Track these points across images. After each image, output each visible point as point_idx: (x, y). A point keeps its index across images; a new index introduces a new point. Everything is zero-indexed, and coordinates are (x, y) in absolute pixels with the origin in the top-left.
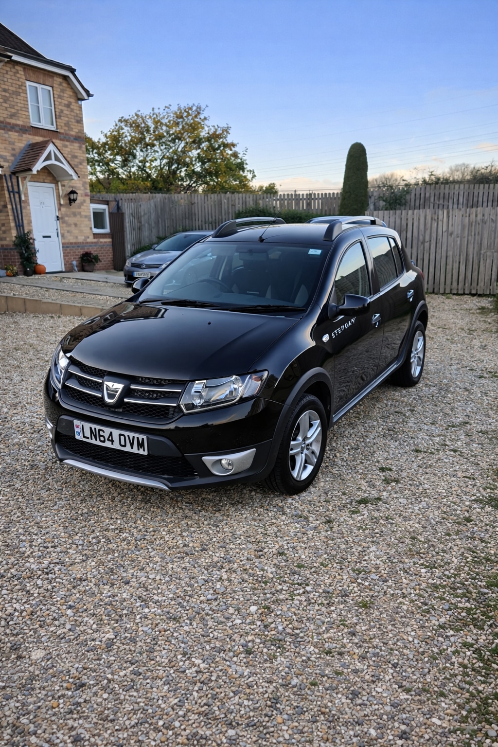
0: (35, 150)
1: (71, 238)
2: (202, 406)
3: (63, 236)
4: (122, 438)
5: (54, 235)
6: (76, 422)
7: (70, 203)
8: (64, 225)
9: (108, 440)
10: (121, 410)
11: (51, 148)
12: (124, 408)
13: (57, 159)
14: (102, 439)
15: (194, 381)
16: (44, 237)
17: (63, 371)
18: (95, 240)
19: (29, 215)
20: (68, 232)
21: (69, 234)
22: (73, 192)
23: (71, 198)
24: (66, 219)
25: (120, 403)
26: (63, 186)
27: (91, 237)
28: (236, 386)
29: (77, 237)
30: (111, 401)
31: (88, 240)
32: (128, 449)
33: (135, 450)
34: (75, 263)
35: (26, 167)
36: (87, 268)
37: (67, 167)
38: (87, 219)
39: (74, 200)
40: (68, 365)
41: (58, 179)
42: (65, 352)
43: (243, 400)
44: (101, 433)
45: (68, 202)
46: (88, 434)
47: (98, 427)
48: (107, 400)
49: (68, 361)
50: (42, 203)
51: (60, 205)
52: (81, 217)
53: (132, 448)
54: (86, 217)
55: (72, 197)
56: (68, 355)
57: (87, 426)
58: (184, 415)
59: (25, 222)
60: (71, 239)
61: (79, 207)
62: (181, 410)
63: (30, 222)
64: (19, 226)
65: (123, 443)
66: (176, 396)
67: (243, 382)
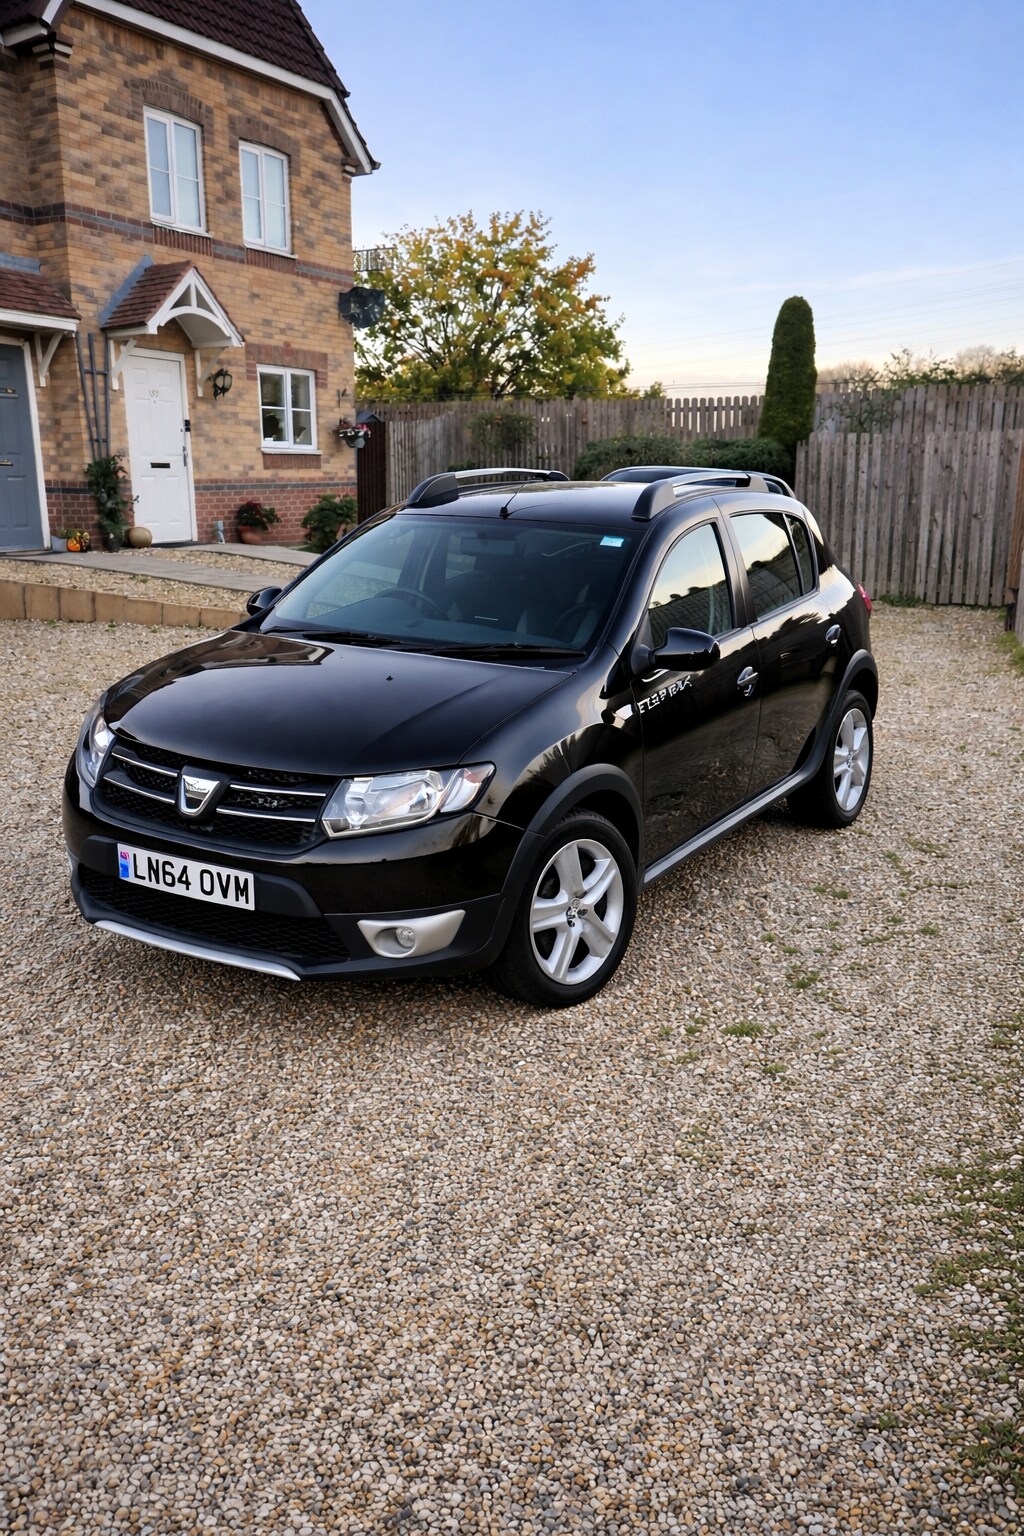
0: (156, 282)
1: (215, 468)
2: (363, 827)
3: (197, 465)
4: (207, 877)
5: (176, 461)
6: (122, 848)
7: (216, 394)
8: (202, 440)
9: (180, 881)
10: (210, 829)
11: (190, 279)
12: (215, 826)
13: (202, 303)
14: (169, 879)
15: (352, 778)
16: (154, 466)
17: (101, 755)
18: (267, 474)
19: (122, 417)
20: (209, 454)
21: (210, 459)
22: (222, 373)
23: (217, 387)
24: (206, 427)
25: (209, 814)
26: (204, 359)
27: (259, 465)
28: (430, 790)
29: (226, 467)
30: (192, 811)
31: (252, 474)
32: (217, 898)
33: (230, 901)
34: (220, 524)
35: (136, 319)
36: (249, 536)
37: (219, 319)
38: (251, 429)
39: (224, 390)
40: (114, 744)
41: (194, 345)
42: (108, 720)
43: (440, 816)
44: (168, 868)
45: (212, 391)
46: (143, 870)
47: (162, 858)
48: (184, 809)
49: (112, 736)
50: (154, 393)
51: (197, 398)
52: (238, 423)
53: (225, 896)
54: (249, 423)
55: (220, 382)
56: (115, 725)
57: (143, 855)
58: (328, 840)
59: (113, 431)
60: (214, 472)
61: (234, 403)
62: (323, 832)
63: (124, 432)
64: (100, 441)
65: (207, 888)
66: (316, 806)
67: (445, 782)
